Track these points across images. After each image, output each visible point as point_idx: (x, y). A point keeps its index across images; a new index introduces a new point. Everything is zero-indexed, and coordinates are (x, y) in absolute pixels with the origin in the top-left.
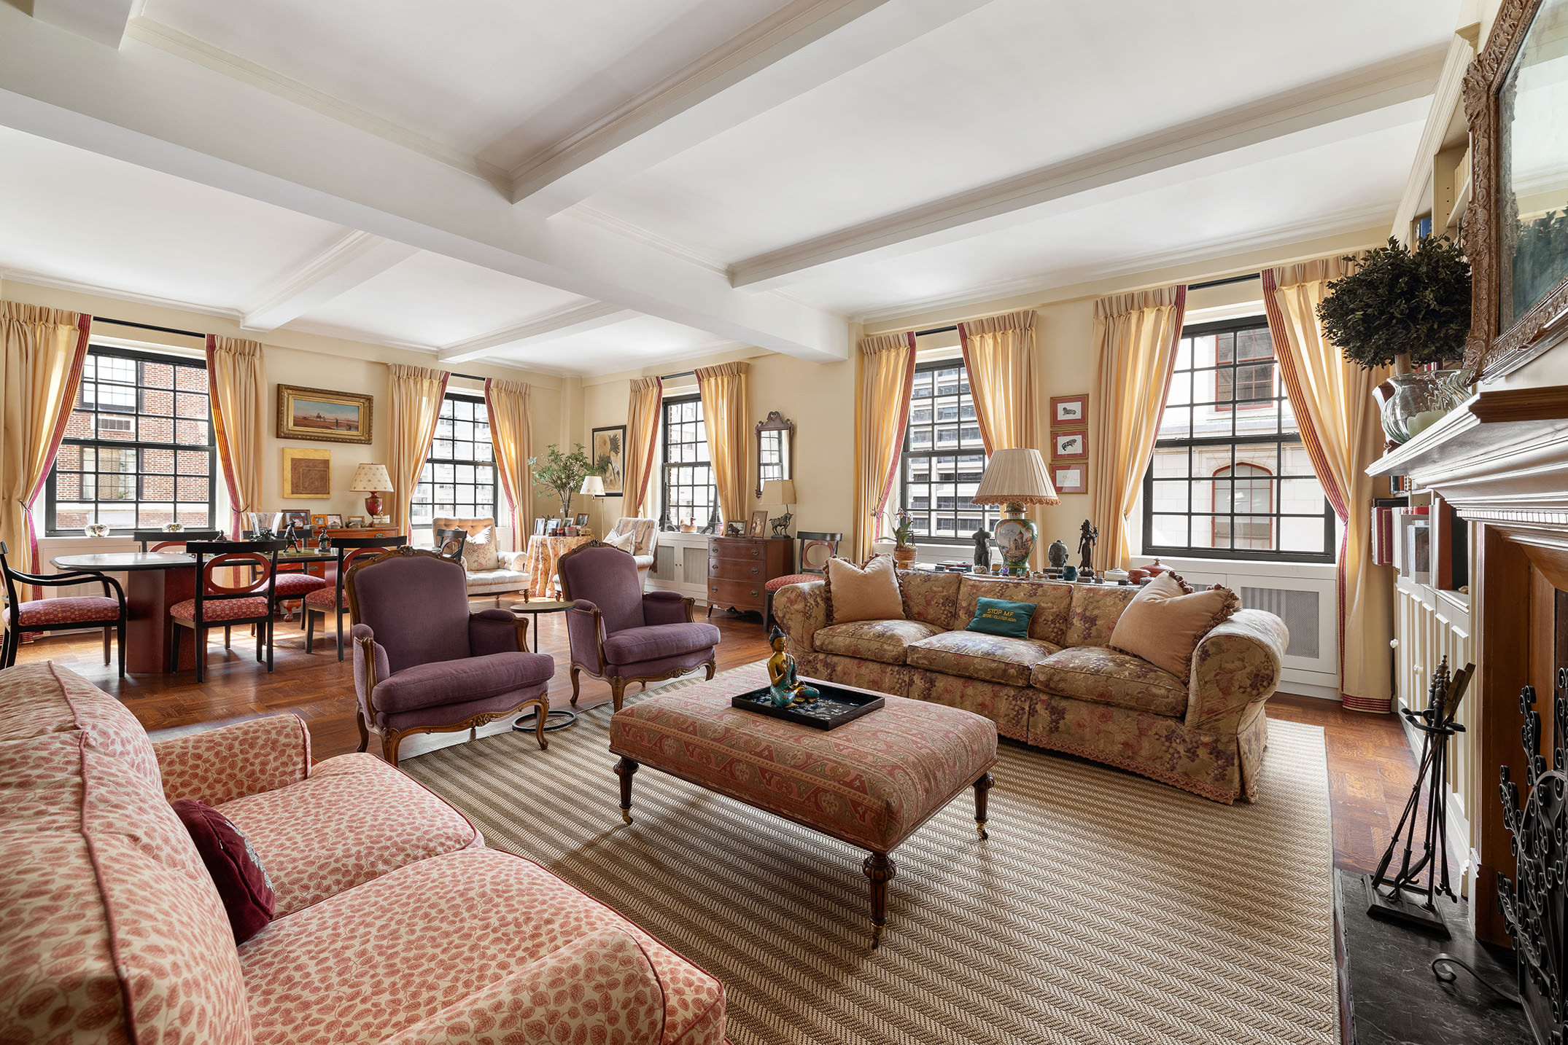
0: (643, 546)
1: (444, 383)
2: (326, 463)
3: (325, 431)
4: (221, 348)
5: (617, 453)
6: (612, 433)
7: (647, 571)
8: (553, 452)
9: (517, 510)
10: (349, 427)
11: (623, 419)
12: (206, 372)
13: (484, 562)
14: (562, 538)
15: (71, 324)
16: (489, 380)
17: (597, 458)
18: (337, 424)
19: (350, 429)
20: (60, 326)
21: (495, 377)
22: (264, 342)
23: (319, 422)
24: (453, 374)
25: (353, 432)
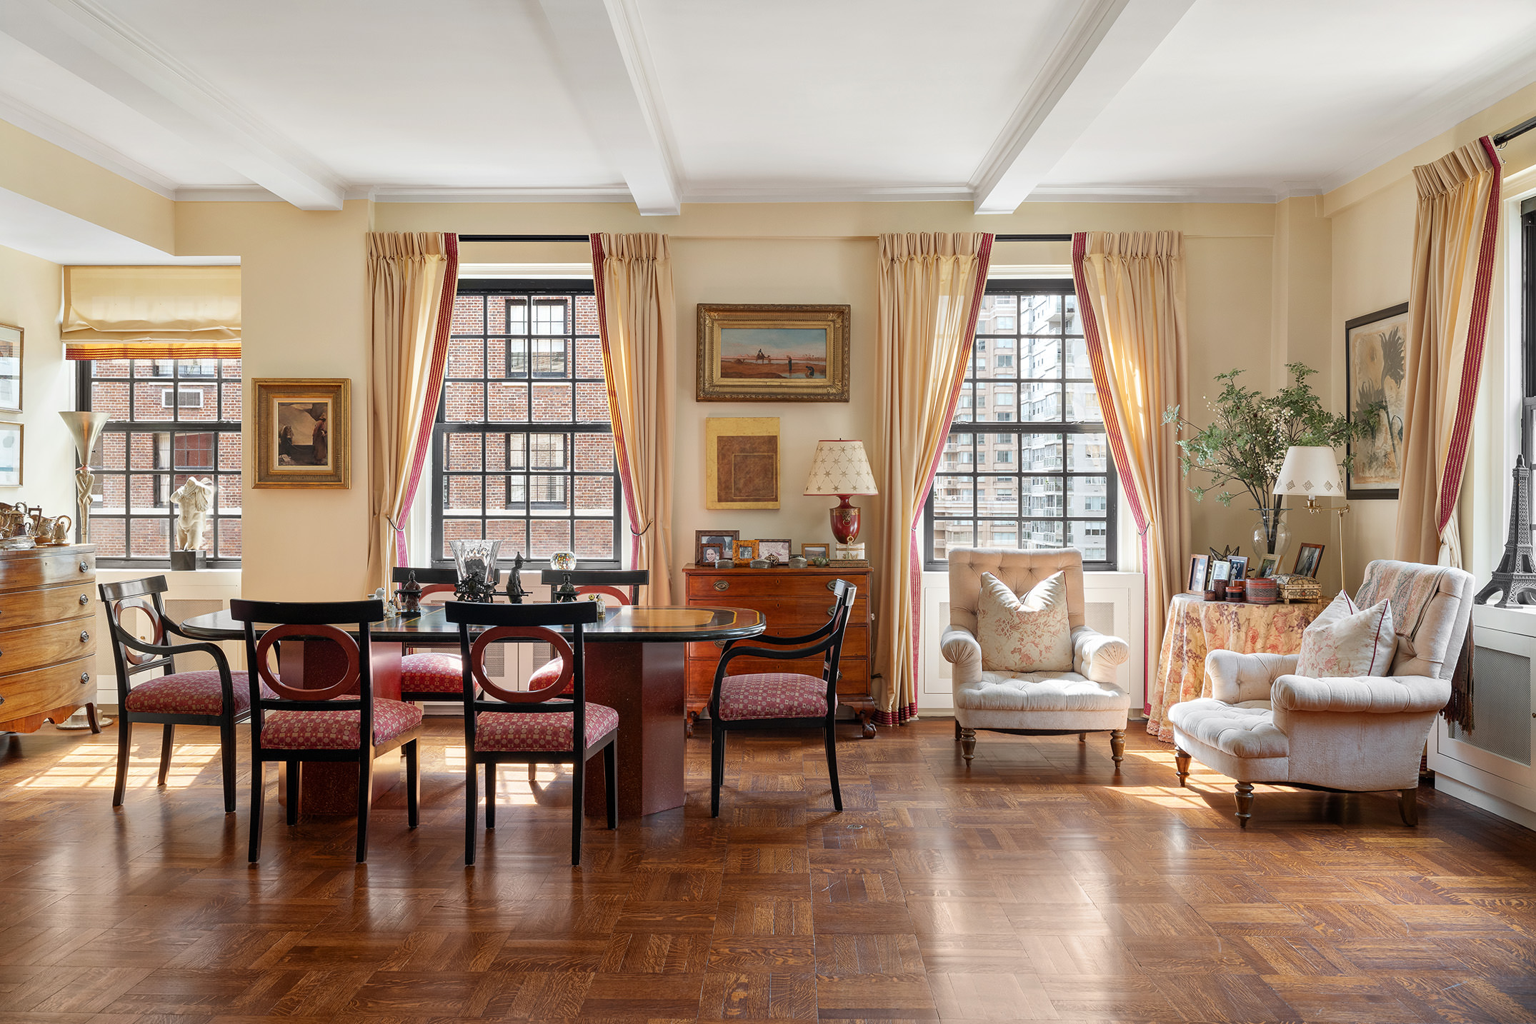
0: (1418, 645)
1: (983, 258)
2: (772, 442)
3: (769, 381)
4: (610, 253)
5: (1398, 378)
6: (1385, 326)
7: (1441, 722)
8: (1231, 391)
9: (1150, 531)
10: (811, 371)
11: (1403, 289)
12: (593, 299)
13: (1034, 653)
14: (1233, 607)
15: (438, 252)
16: (1081, 239)
17: (1355, 397)
18: (791, 367)
19: (811, 375)
20: (426, 256)
21: (1093, 228)
22: (671, 233)
23: (759, 367)
24: (999, 238)
25: (818, 381)
